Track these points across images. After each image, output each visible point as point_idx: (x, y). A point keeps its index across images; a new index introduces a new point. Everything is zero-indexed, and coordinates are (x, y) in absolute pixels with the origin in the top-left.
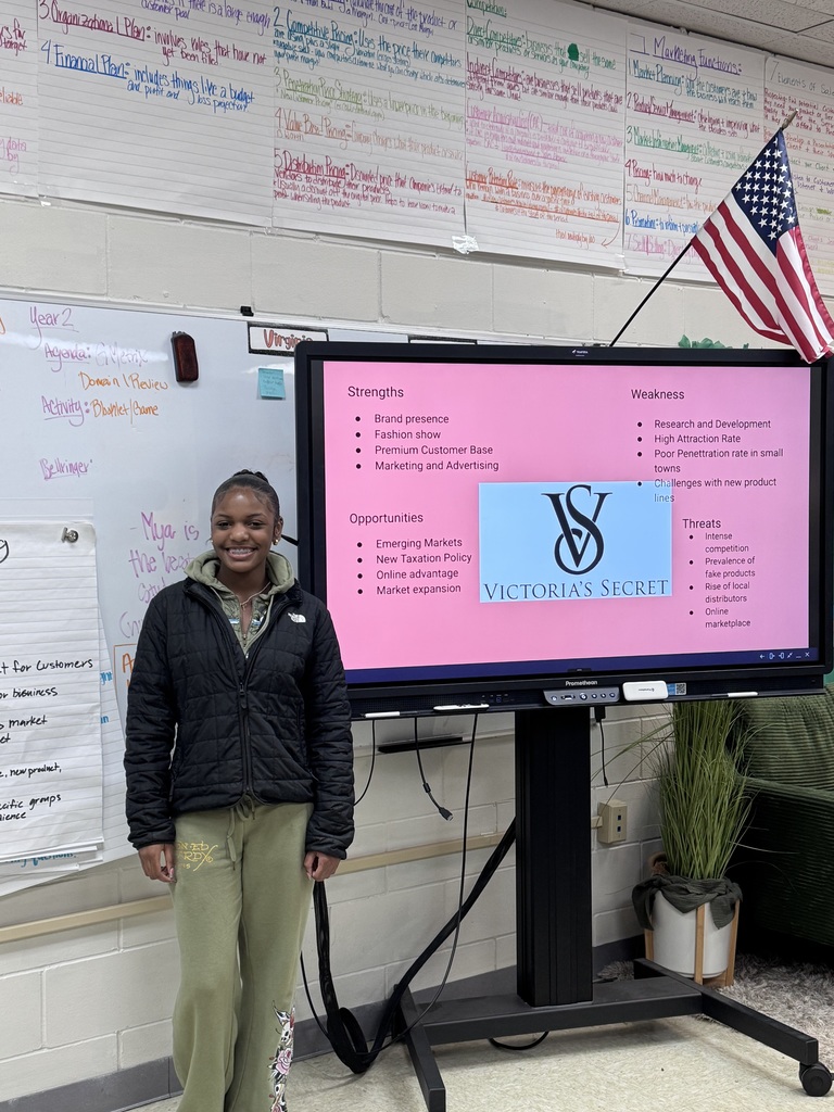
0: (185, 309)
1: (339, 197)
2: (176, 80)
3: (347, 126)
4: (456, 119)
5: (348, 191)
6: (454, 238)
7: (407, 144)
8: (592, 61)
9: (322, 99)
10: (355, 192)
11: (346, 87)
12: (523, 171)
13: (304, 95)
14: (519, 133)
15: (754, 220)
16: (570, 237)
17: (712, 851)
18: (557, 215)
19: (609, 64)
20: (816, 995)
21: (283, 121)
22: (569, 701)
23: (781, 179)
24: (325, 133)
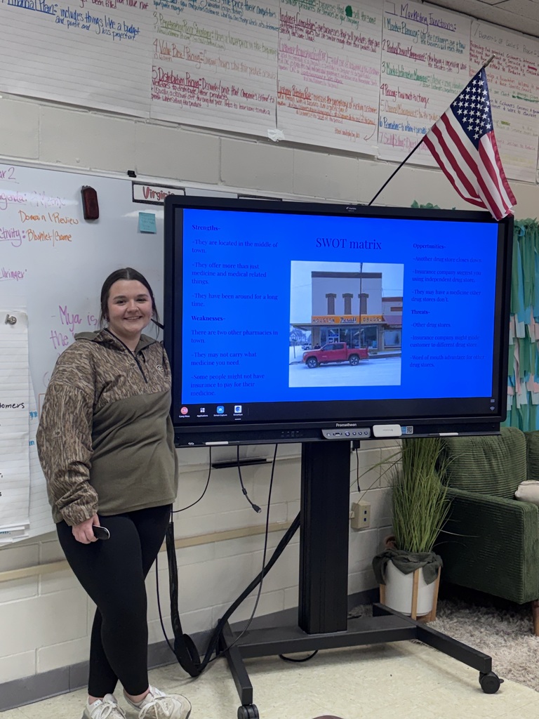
0: (90, 170)
1: (194, 100)
2: (88, 17)
3: (201, 53)
4: (272, 51)
5: (200, 96)
6: (269, 131)
7: (240, 67)
8: (361, 18)
9: (184, 34)
10: (205, 97)
11: (200, 28)
12: (315, 88)
13: (173, 31)
14: (313, 63)
15: (464, 126)
16: (344, 133)
17: (424, 535)
18: (336, 118)
19: (372, 20)
20: (488, 627)
21: (158, 48)
22: (338, 437)
23: (483, 100)
24: (186, 57)
